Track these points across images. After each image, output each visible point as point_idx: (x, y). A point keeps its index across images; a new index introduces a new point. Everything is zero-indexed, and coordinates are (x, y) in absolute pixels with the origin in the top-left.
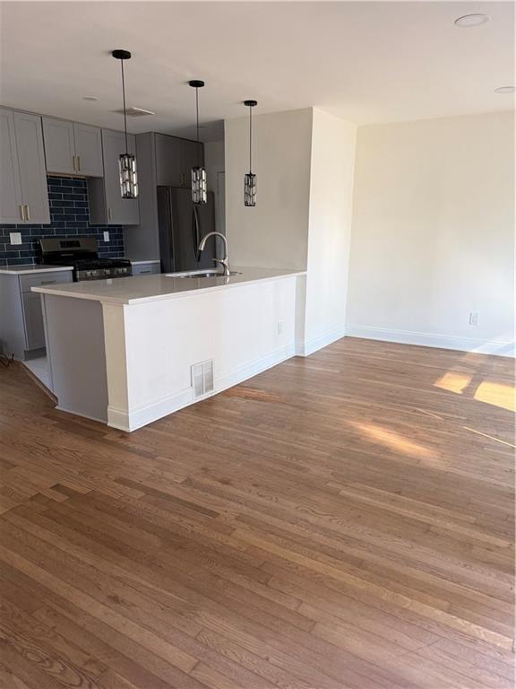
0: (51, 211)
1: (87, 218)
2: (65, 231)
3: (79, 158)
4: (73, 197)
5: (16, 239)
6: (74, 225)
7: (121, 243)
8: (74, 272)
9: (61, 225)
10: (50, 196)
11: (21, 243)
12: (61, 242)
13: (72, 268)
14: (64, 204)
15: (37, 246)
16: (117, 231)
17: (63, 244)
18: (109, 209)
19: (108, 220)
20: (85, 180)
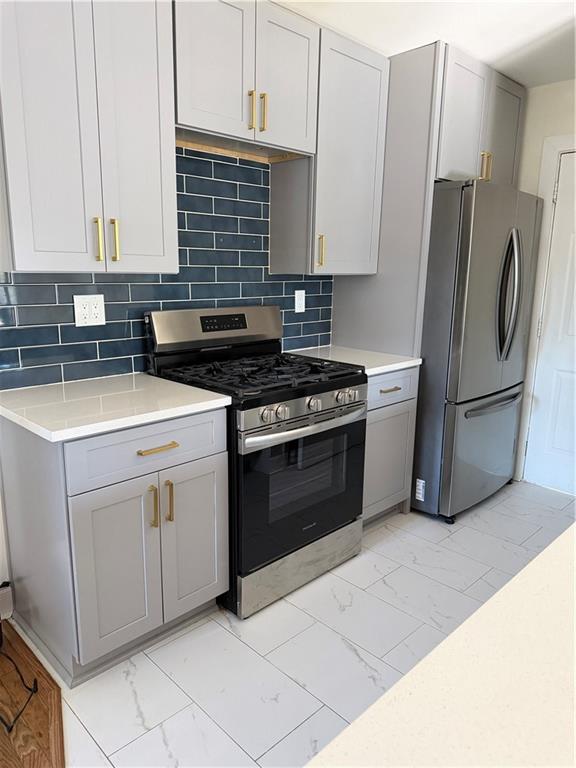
0: (183, 239)
1: (264, 259)
2: (212, 291)
3: (263, 97)
4: (236, 208)
5: (90, 311)
6: (237, 274)
7: (327, 314)
8: (231, 411)
9: (206, 274)
10: (183, 203)
11: (102, 321)
12: (203, 319)
13: (227, 400)
14: (216, 223)
15: (147, 329)
16: (322, 288)
17: (207, 323)
18: (321, 237)
19: (316, 264)
20: (267, 167)
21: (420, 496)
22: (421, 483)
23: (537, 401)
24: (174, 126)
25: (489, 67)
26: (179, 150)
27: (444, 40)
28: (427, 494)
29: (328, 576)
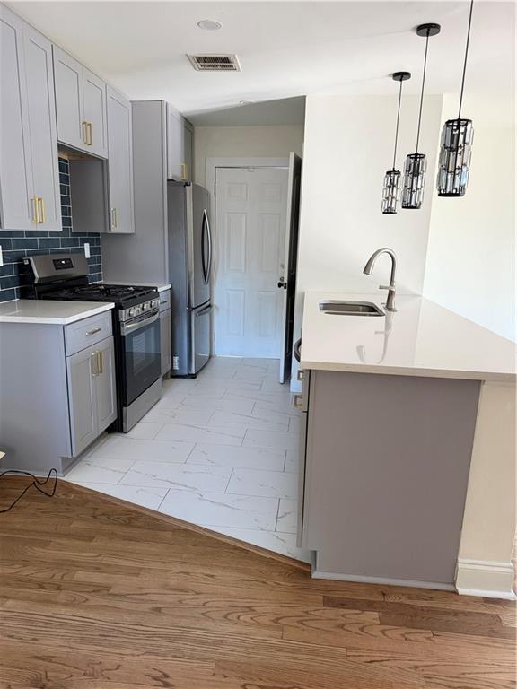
3: (90, 125)
7: (100, 260)
8: (113, 311)
11: (2, 264)
12: (54, 261)
13: (113, 305)
17: (56, 264)
18: (115, 209)
19: (113, 226)
20: (66, 161)
21: (176, 367)
22: (176, 359)
23: (218, 309)
24: (57, 142)
25: (181, 114)
26: (60, 159)
27: (166, 100)
28: (180, 365)
29: (153, 410)
